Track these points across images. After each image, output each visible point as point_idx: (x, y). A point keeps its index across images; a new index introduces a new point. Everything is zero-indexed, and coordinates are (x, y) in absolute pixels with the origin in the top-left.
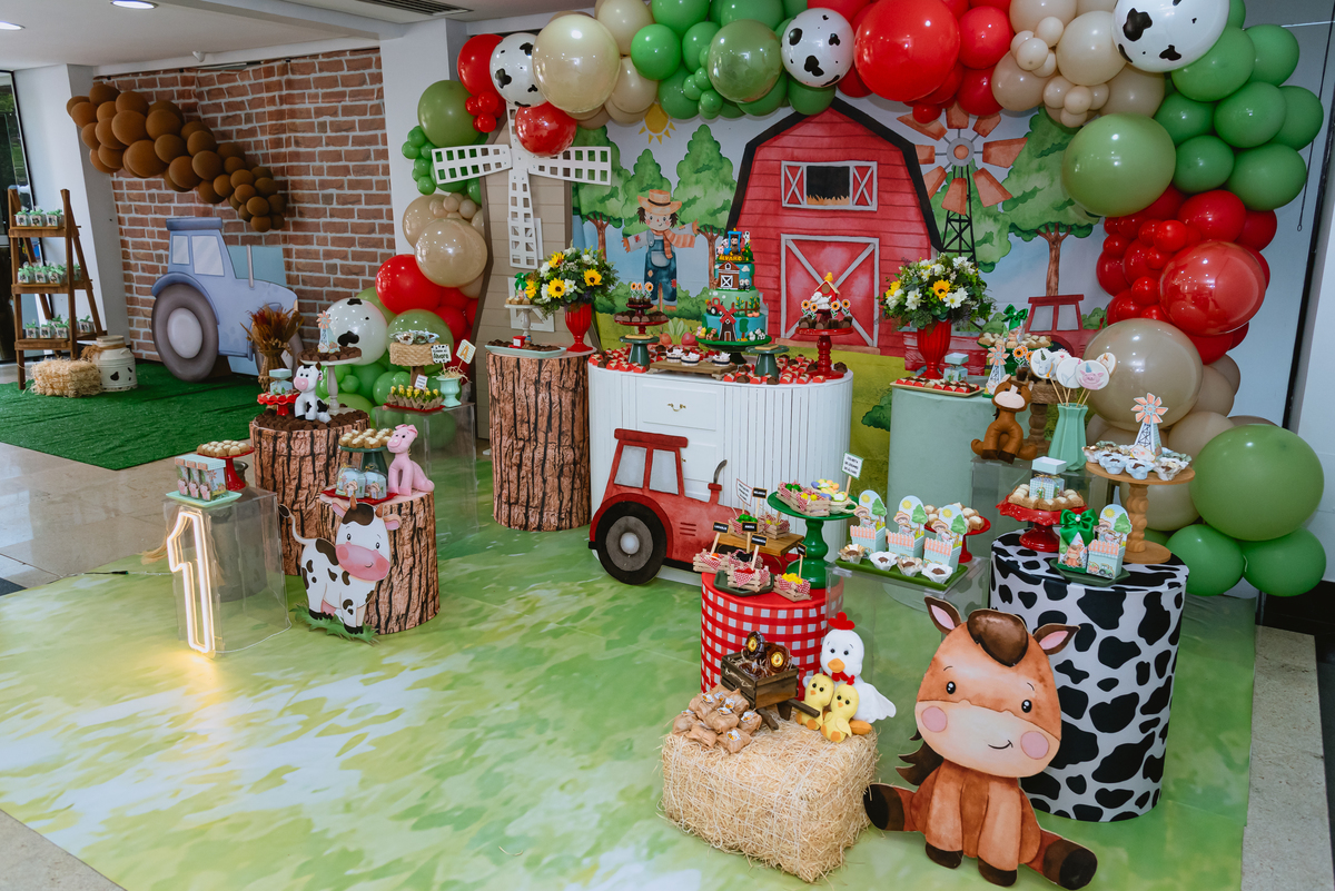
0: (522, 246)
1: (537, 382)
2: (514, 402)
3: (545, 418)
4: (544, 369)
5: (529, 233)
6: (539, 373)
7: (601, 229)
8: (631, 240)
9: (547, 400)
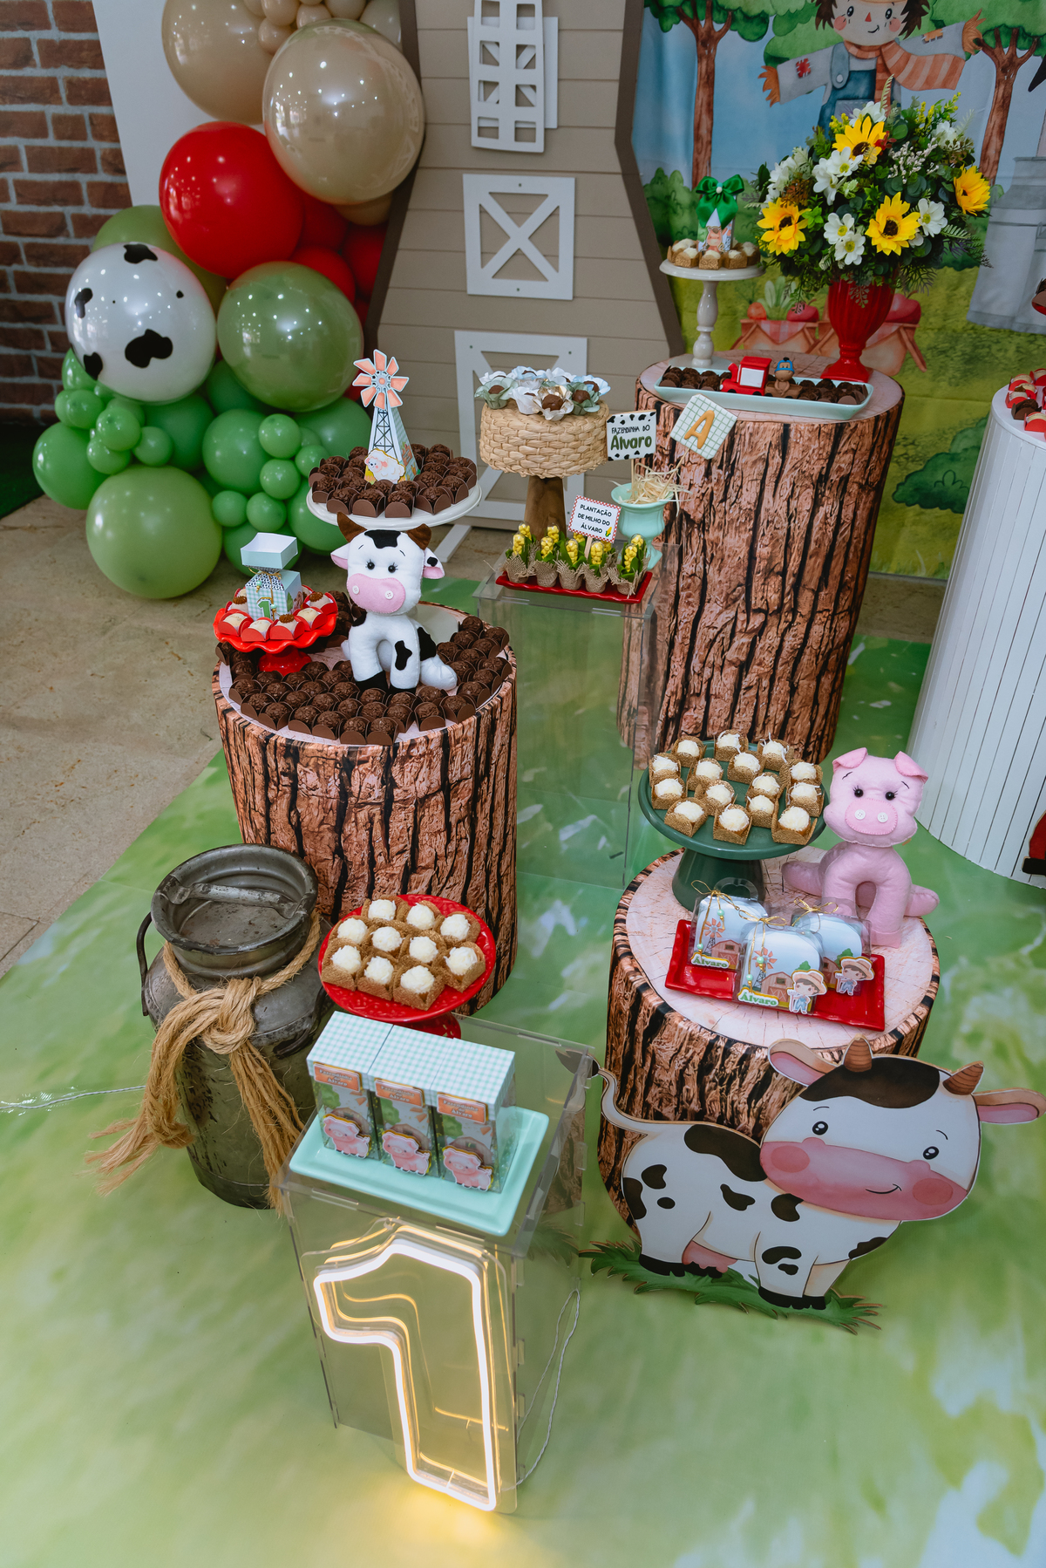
0: (506, 93)
1: (823, 479)
2: (755, 529)
3: (820, 561)
4: (844, 447)
5: (526, 56)
6: (831, 458)
7: (706, 43)
8: (787, 72)
9: (832, 521)
